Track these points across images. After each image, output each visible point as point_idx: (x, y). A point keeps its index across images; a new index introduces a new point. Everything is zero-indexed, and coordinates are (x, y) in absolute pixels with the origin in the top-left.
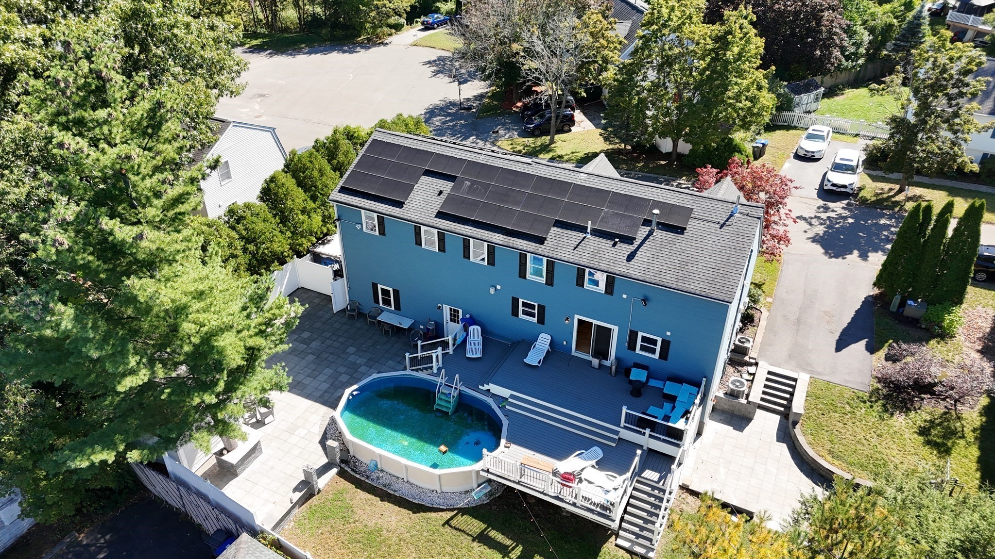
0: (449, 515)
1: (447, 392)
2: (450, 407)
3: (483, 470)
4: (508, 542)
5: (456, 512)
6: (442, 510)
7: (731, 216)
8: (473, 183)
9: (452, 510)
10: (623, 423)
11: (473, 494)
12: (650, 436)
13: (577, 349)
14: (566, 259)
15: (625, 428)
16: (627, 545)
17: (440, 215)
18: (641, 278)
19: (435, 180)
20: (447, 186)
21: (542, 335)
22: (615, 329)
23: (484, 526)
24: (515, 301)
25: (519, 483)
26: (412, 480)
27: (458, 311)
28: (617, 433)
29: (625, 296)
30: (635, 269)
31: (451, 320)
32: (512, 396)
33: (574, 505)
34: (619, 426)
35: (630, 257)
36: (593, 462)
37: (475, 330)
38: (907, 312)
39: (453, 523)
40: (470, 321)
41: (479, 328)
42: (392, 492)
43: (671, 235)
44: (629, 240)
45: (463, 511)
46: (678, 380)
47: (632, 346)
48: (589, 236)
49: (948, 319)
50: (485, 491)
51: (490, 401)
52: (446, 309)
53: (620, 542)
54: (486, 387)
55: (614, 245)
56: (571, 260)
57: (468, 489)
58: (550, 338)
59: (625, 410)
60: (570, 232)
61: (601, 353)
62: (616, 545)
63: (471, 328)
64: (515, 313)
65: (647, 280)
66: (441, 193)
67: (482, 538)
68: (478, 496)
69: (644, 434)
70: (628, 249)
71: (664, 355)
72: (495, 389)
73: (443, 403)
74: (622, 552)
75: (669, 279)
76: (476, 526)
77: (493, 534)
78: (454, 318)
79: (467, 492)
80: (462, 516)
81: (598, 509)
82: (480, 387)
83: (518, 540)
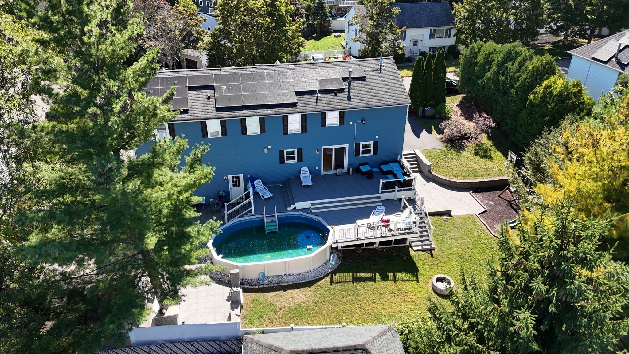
0: (328, 278)
1: (270, 220)
2: (276, 228)
3: (333, 243)
4: (369, 275)
5: (330, 276)
6: (323, 278)
8: (228, 86)
9: (327, 275)
10: (380, 191)
11: (331, 262)
12: (398, 191)
13: (324, 170)
15: (382, 192)
17: (218, 110)
18: (361, 106)
19: (199, 92)
20: (210, 93)
21: (302, 169)
22: (346, 146)
23: (351, 274)
24: (282, 152)
25: (357, 240)
26: (291, 273)
27: (238, 177)
29: (351, 123)
30: (356, 103)
31: (234, 186)
32: (312, 204)
33: (393, 235)
35: (349, 98)
36: (383, 213)
37: (258, 183)
39: (334, 280)
40: (252, 180)
41: (260, 181)
42: (286, 284)
43: (360, 82)
44: (342, 90)
45: (334, 273)
46: (386, 163)
47: (357, 154)
48: (319, 95)
50: (335, 258)
51: (300, 213)
52: (230, 177)
53: (415, 248)
54: (293, 206)
55: (336, 95)
57: (325, 261)
58: (308, 169)
59: (381, 181)
60: (307, 96)
61: (339, 164)
63: (255, 182)
64: (282, 161)
65: (365, 106)
66: (209, 98)
67: (356, 280)
68: (333, 262)
69: (394, 191)
70: (345, 95)
71: (375, 152)
72: (299, 205)
73: (270, 228)
75: (375, 102)
76: (348, 276)
77: (358, 275)
78: (236, 183)
79: (325, 264)
80: (335, 275)
82: (289, 209)
83: (374, 271)
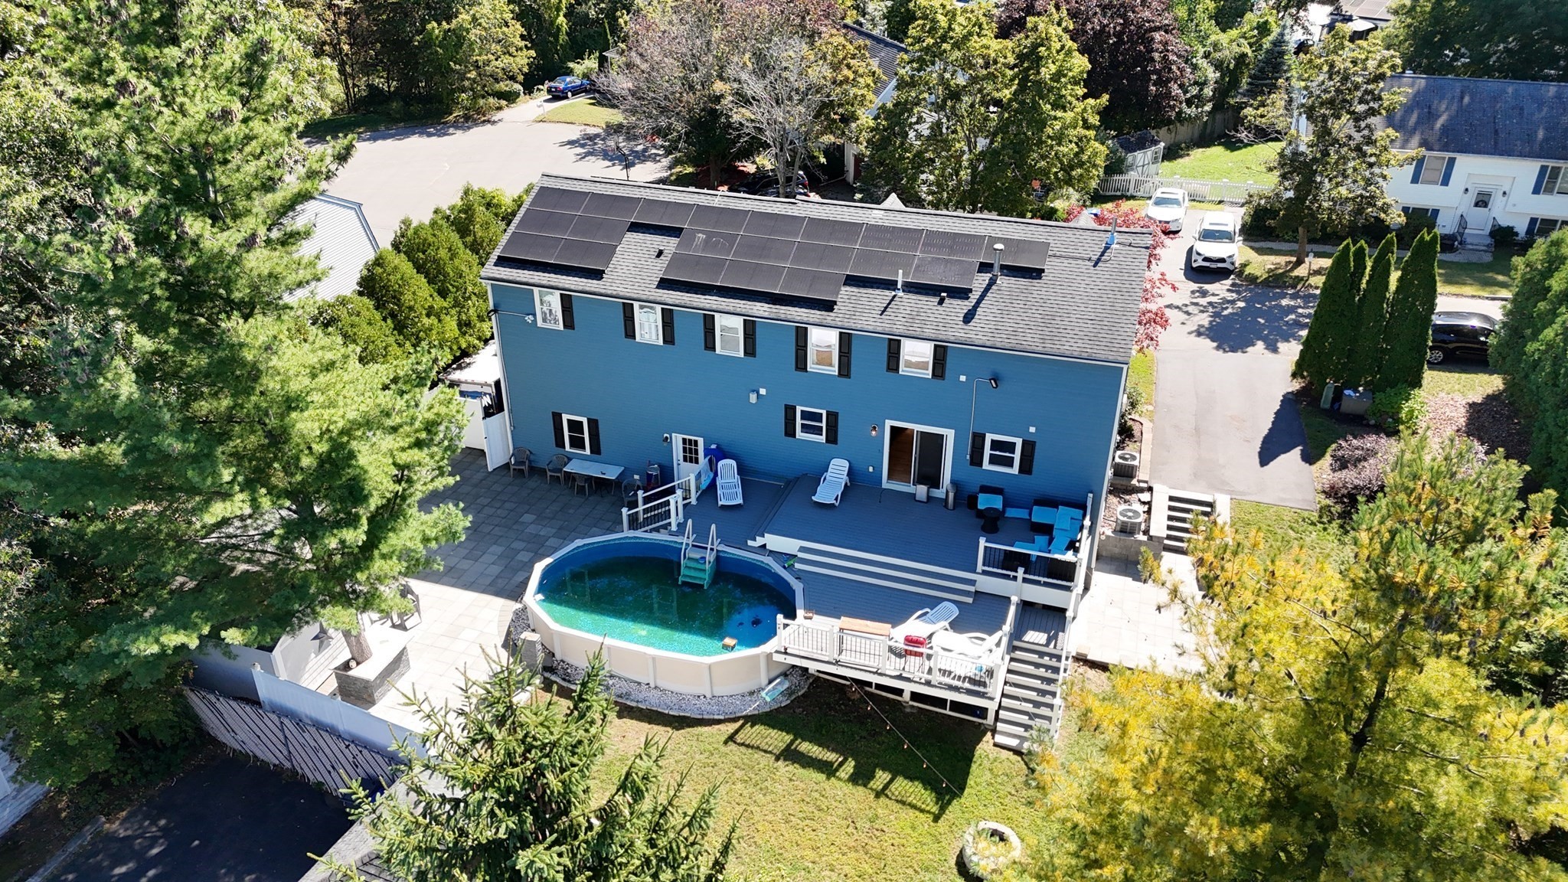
0: (731, 728)
1: (698, 556)
2: (705, 578)
3: (777, 652)
4: (831, 756)
5: (741, 722)
6: (719, 722)
7: (1107, 248)
8: (710, 235)
9: (735, 720)
10: (980, 567)
11: (763, 694)
12: (1025, 580)
13: (890, 477)
14: (870, 328)
15: (984, 573)
16: (1013, 742)
17: (665, 284)
18: (988, 344)
19: (649, 237)
20: (670, 244)
21: (834, 461)
22: (949, 434)
23: (788, 738)
24: (790, 411)
25: (837, 663)
26: (662, 684)
27: (696, 442)
28: (973, 582)
29: (963, 378)
30: (979, 332)
31: (685, 460)
32: (803, 549)
33: (928, 683)
34: (974, 571)
35: (968, 317)
36: (946, 624)
37: (727, 466)
38: (1346, 406)
39: (739, 738)
40: (717, 454)
41: (733, 463)
42: (633, 704)
43: (1023, 282)
44: (962, 293)
45: (753, 720)
46: (1052, 503)
47: (976, 459)
48: (900, 294)
49: (1406, 407)
50: (782, 688)
51: (769, 561)
52: (677, 440)
53: (999, 739)
54: (760, 541)
55: (941, 302)
56: (879, 329)
57: (754, 688)
58: (847, 464)
59: (983, 543)
60: (870, 291)
61: (931, 478)
62: (996, 745)
63: (720, 464)
64: (790, 432)
65: (999, 345)
66: (660, 253)
67: (789, 755)
68: (770, 696)
69: (1015, 578)
70: (962, 306)
71: (1026, 467)
72: (775, 542)
73: (693, 573)
74: (1005, 754)
75: (1031, 340)
76: (778, 739)
77: (805, 747)
78: (690, 455)
79: (752, 693)
80: (752, 726)
81: (967, 685)
82: (750, 543)
83: (845, 752)
